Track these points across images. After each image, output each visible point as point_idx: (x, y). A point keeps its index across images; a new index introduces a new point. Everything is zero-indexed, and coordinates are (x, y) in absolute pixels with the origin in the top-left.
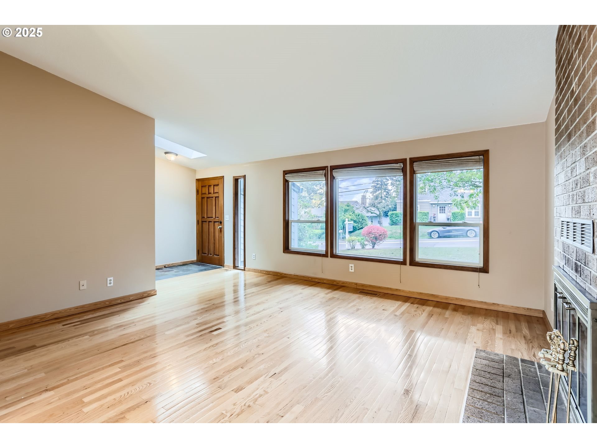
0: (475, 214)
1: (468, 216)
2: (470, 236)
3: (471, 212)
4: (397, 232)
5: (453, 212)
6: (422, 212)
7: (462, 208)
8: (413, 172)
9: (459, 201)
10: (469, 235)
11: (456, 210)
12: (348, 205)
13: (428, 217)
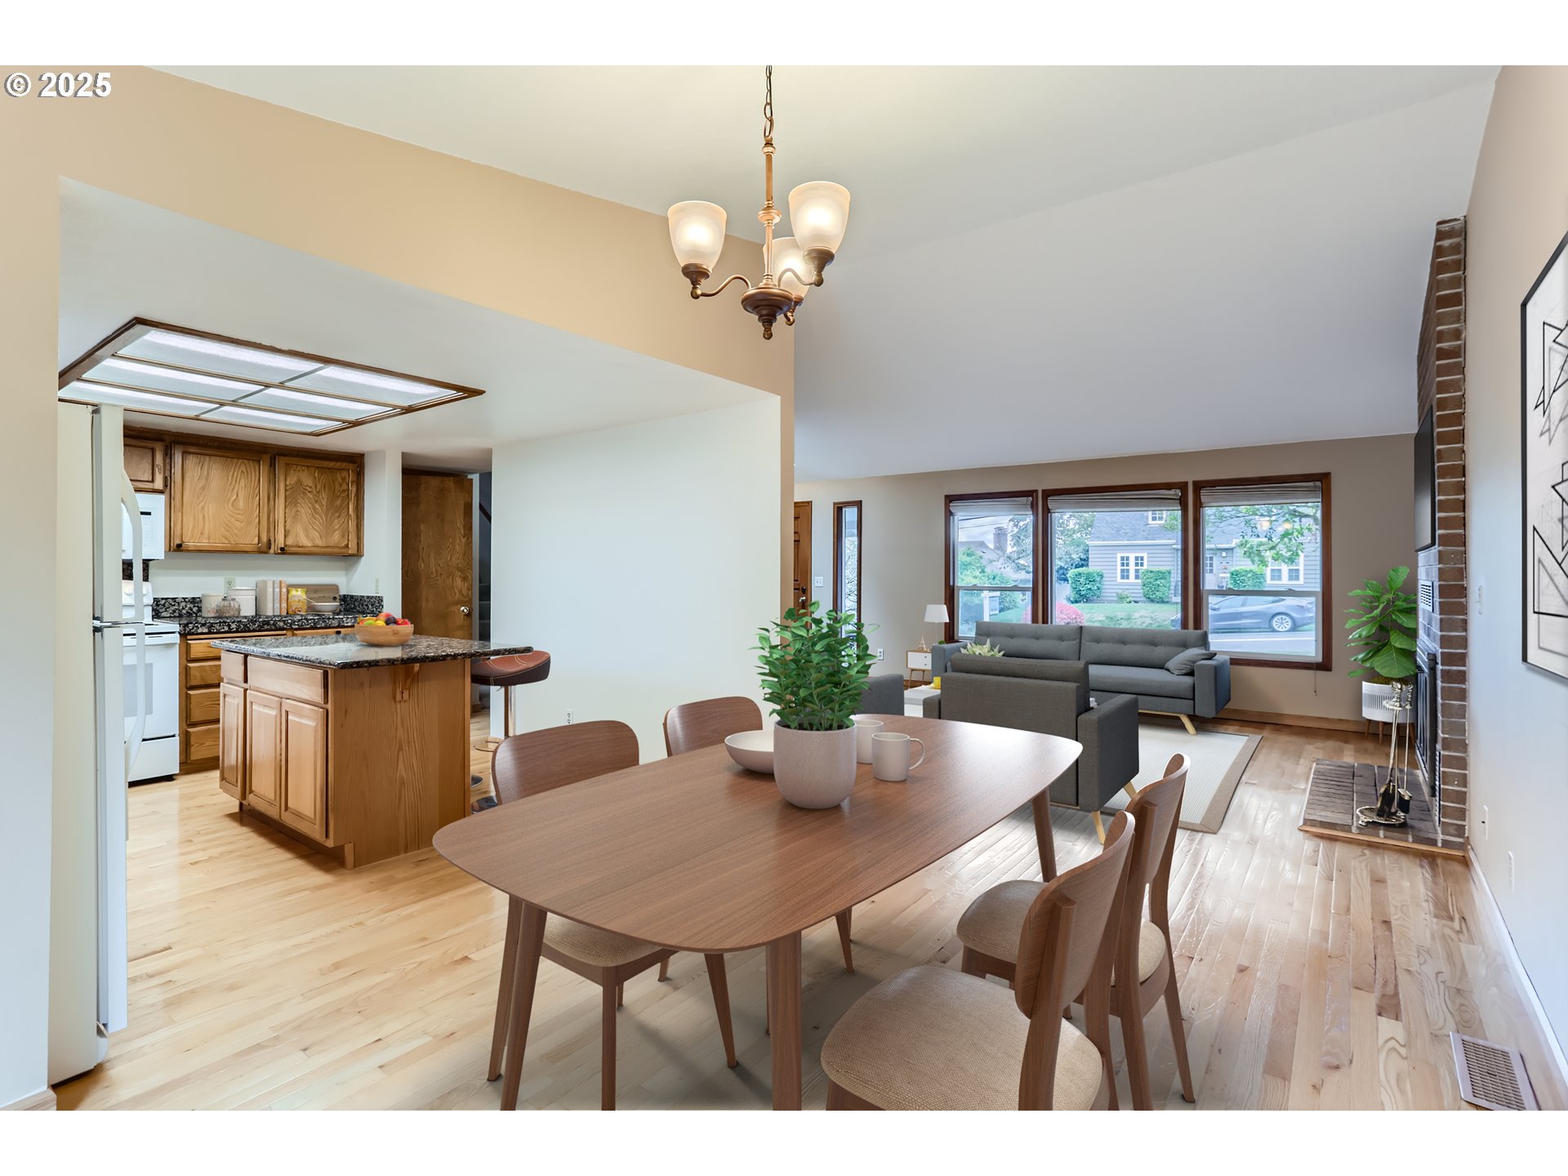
0: (1290, 576)
1: (1272, 579)
2: (1280, 629)
3: (1280, 570)
4: (1093, 620)
5: (1233, 569)
6: (1155, 569)
7: (1262, 562)
8: (1198, 505)
9: (1255, 546)
10: (1276, 627)
11: (1244, 564)
12: (969, 551)
13: (1170, 582)
